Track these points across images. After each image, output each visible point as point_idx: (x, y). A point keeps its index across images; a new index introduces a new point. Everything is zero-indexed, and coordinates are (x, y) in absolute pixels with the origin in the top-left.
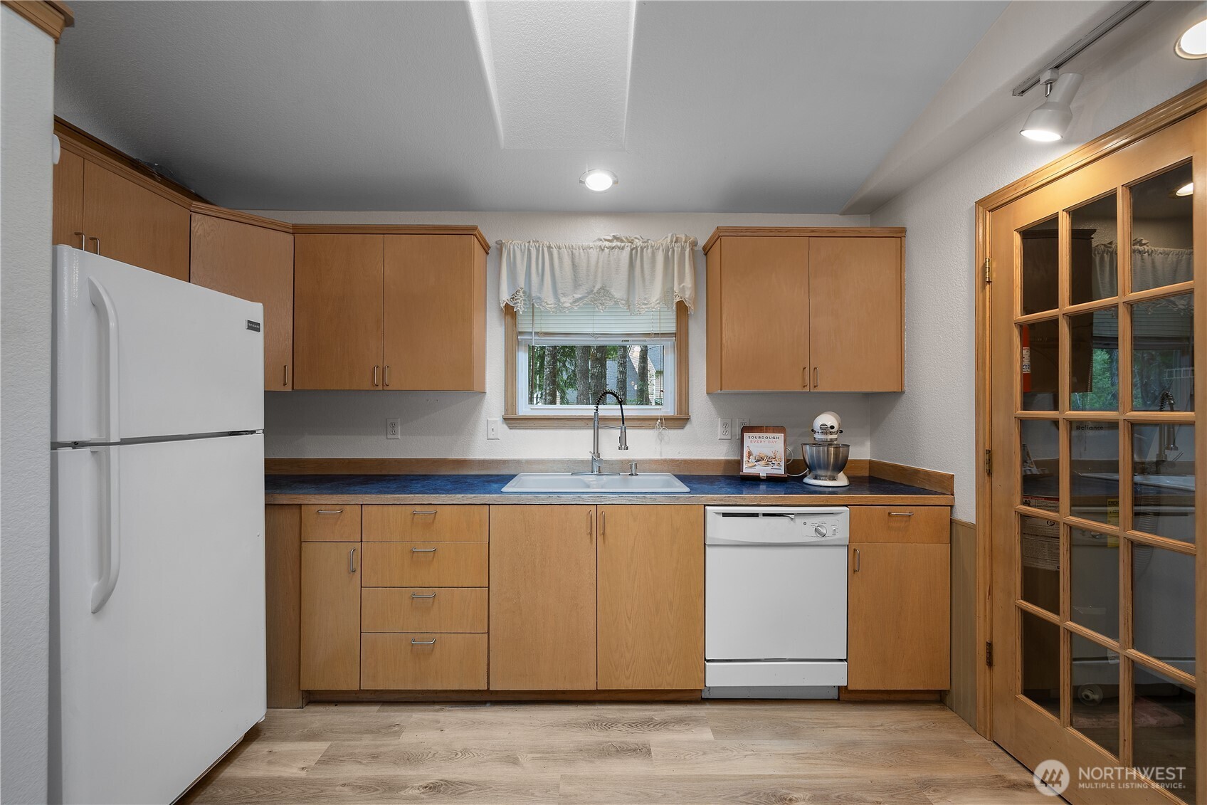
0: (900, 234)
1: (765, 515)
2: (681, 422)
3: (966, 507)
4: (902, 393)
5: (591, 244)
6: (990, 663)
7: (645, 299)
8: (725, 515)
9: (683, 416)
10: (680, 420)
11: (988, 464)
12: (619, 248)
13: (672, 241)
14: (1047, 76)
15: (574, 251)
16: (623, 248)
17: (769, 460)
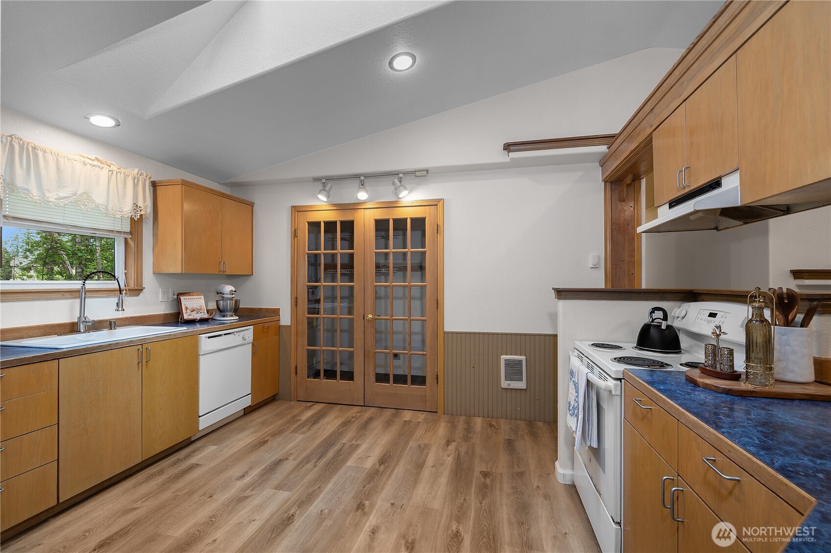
0: (252, 205)
1: (225, 334)
2: (137, 292)
3: (285, 319)
4: (252, 275)
5: (77, 158)
6: (296, 373)
7: (120, 208)
8: (209, 337)
9: (139, 288)
10: (137, 291)
11: (295, 302)
12: (99, 167)
13: (138, 174)
14: (324, 181)
15: (59, 158)
16: (102, 168)
17: (198, 311)
